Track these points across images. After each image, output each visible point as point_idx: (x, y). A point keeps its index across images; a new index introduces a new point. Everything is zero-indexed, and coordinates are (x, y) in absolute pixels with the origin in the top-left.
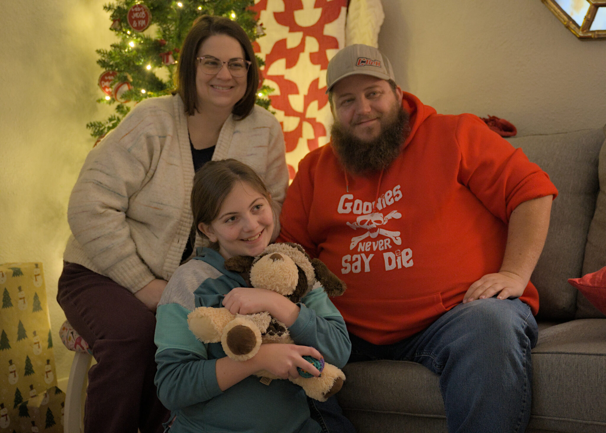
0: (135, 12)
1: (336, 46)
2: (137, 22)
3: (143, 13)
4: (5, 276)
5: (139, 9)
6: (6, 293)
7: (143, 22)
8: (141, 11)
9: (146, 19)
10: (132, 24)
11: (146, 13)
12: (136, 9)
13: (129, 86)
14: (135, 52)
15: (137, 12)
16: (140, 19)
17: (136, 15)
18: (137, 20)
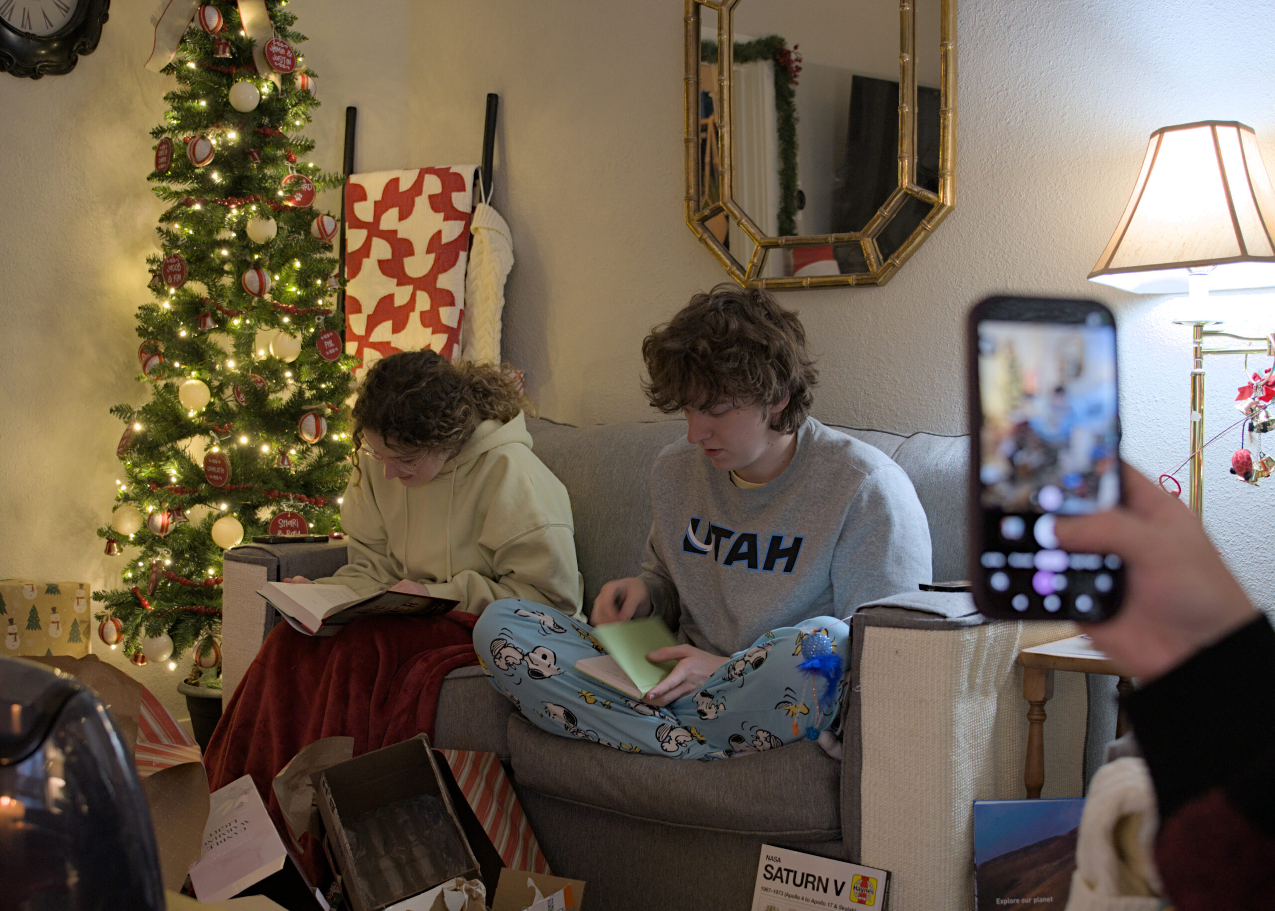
0: (170, 264)
1: (452, 304)
2: (172, 277)
3: (179, 265)
4: (36, 590)
5: (174, 260)
6: (34, 611)
7: (179, 277)
8: (176, 263)
9: (182, 272)
10: (167, 280)
11: (182, 265)
12: (172, 261)
13: (160, 359)
14: (169, 314)
15: (173, 264)
16: (176, 272)
17: (171, 268)
18: (173, 273)
